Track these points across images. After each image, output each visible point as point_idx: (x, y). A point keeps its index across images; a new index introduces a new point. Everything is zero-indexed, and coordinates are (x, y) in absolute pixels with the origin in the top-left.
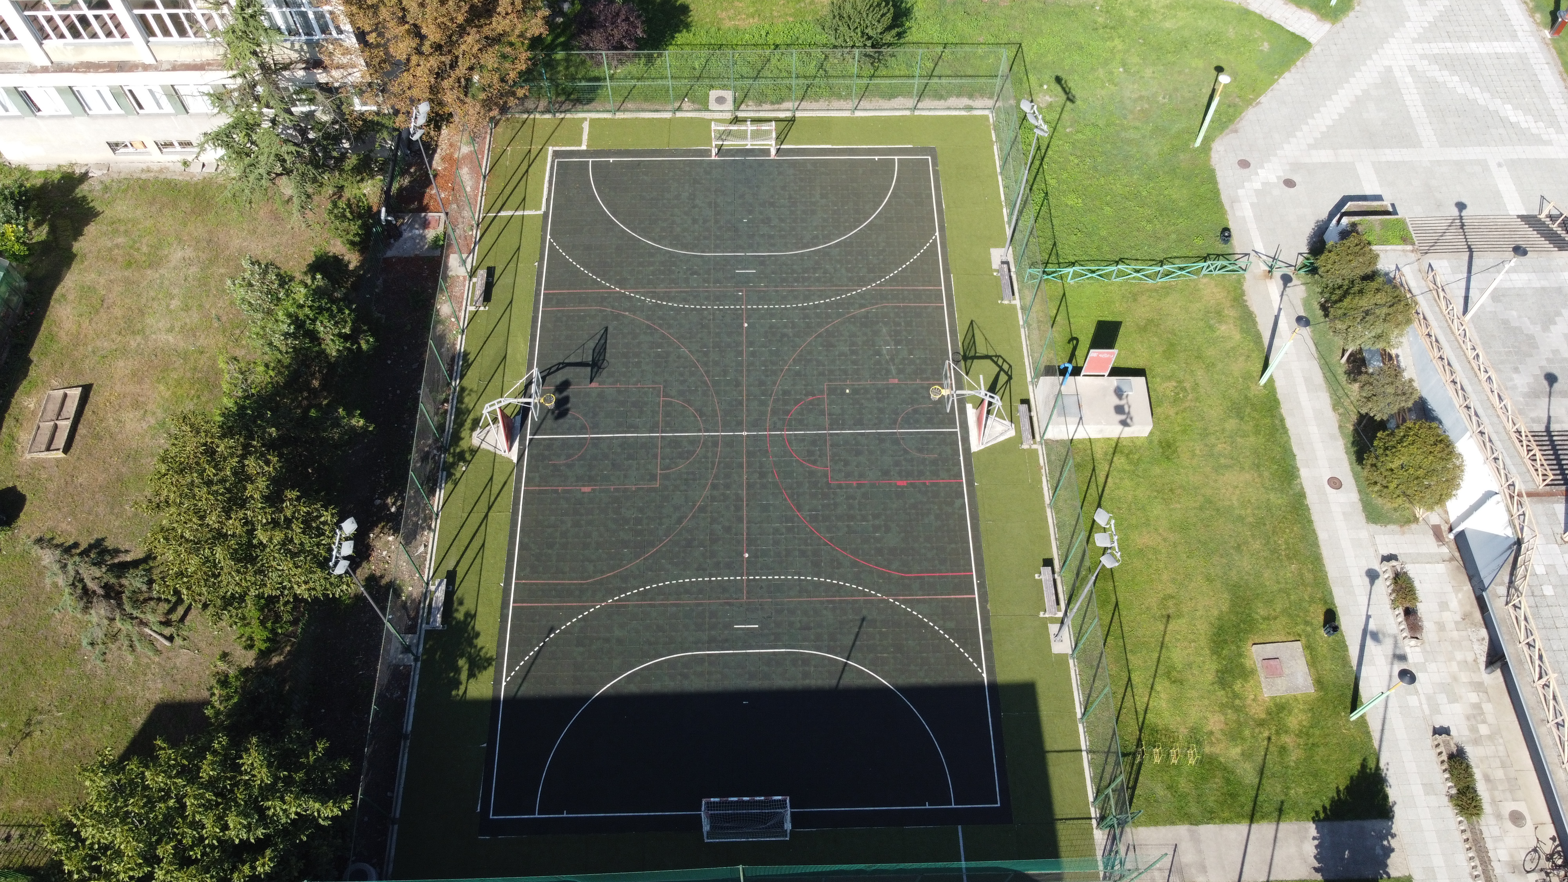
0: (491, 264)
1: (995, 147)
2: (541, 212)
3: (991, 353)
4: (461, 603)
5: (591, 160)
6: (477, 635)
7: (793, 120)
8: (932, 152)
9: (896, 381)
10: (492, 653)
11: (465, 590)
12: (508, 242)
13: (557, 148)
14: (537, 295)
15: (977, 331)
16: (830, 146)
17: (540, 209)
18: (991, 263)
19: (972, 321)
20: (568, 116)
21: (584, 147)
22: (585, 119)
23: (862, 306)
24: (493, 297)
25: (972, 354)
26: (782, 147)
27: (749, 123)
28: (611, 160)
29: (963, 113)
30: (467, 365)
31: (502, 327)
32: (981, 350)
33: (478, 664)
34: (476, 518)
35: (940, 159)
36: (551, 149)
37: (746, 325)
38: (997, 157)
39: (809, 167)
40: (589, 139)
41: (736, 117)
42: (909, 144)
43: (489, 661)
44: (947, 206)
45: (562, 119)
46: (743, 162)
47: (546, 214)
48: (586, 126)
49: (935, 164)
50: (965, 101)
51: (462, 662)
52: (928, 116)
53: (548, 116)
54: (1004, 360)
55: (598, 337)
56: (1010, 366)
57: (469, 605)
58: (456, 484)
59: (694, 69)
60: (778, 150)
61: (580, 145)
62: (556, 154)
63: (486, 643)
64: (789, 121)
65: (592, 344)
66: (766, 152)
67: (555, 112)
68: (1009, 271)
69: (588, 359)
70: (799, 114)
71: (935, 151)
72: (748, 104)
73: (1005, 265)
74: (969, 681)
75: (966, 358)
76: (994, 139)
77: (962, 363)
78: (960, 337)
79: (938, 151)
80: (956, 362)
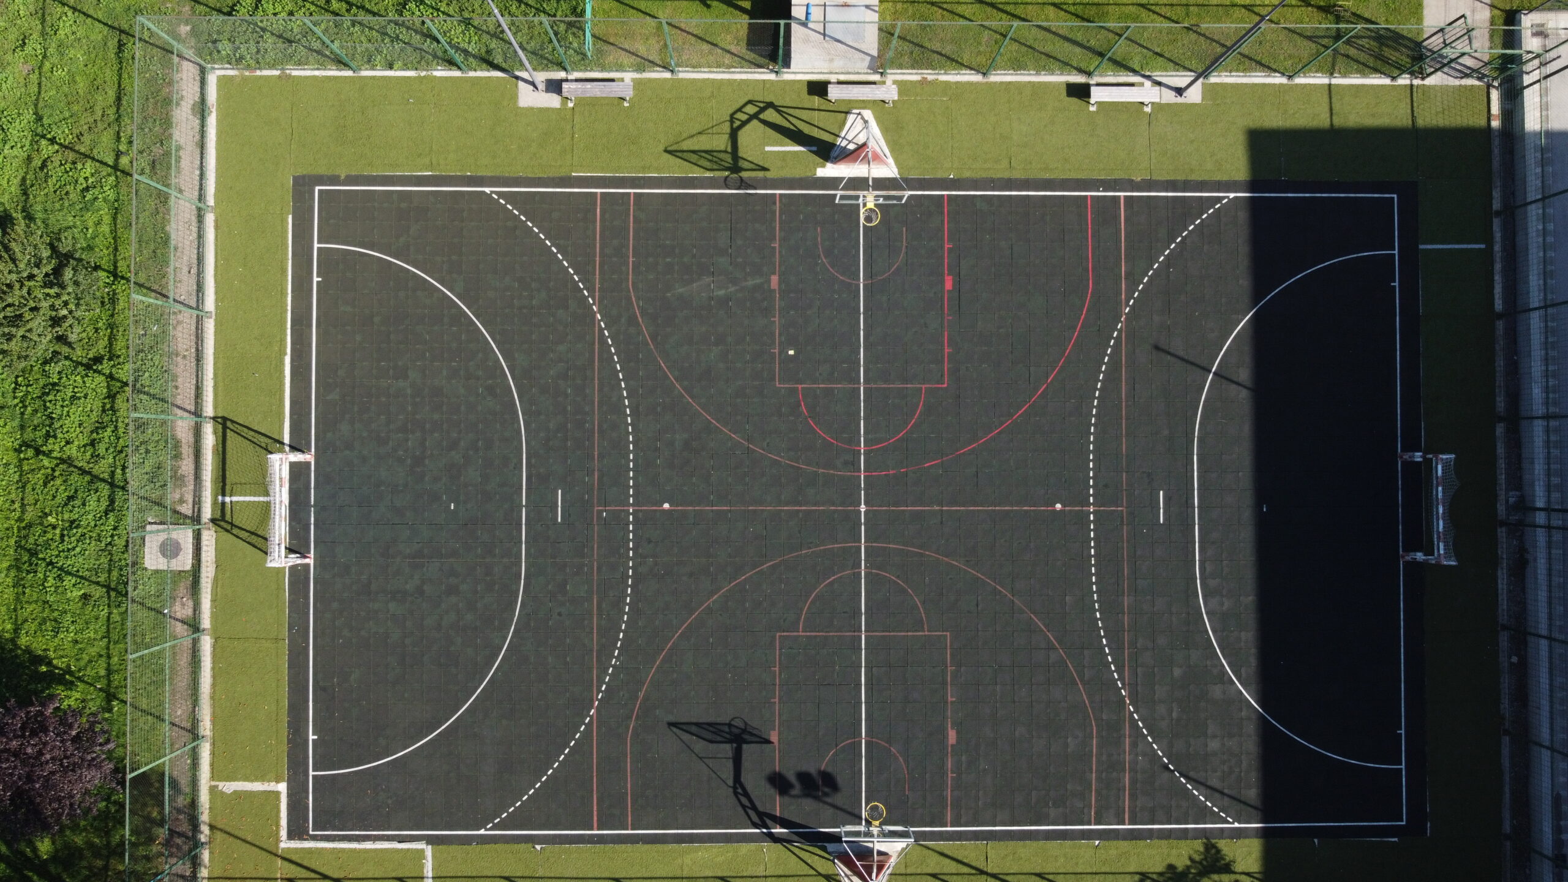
1: (295, 73)
2: (429, 850)
3: (726, 128)
5: (311, 773)
6: (1171, 867)
7: (223, 423)
8: (303, 185)
9: (775, 280)
10: (1199, 845)
13: (284, 833)
14: (602, 840)
15: (685, 146)
16: (288, 360)
17: (423, 851)
18: (548, 109)
19: (666, 151)
20: (205, 817)
21: (282, 787)
22: (213, 790)
23: (632, 321)
25: (728, 158)
26: (287, 440)
27: (228, 499)
28: (312, 737)
29: (212, 121)
32: (721, 142)
33: (1214, 862)
35: (322, 170)
36: (285, 844)
37: (666, 506)
38: (317, 73)
39: (334, 396)
40: (262, 778)
41: (213, 521)
42: (284, 221)
43: (1210, 847)
44: (431, 167)
45: (212, 827)
46: (320, 509)
47: (430, 840)
48: (229, 787)
49: (334, 180)
50: (183, 116)
52: (217, 182)
53: (206, 855)
54: (740, 110)
55: (686, 737)
56: (750, 102)
59: (85, 597)
60: (294, 448)
61: (277, 794)
62: (297, 831)
63: (1183, 855)
64: (225, 428)
65: (699, 746)
66: (298, 472)
67: (197, 845)
68: (567, 80)
69: (727, 749)
70: (209, 410)
71: (303, 177)
72: (182, 501)
73: (555, 87)
74: (1243, 216)
75: (735, 168)
76: (276, 73)
77: (744, 174)
78: (697, 173)
79: (300, 172)
80: (743, 184)
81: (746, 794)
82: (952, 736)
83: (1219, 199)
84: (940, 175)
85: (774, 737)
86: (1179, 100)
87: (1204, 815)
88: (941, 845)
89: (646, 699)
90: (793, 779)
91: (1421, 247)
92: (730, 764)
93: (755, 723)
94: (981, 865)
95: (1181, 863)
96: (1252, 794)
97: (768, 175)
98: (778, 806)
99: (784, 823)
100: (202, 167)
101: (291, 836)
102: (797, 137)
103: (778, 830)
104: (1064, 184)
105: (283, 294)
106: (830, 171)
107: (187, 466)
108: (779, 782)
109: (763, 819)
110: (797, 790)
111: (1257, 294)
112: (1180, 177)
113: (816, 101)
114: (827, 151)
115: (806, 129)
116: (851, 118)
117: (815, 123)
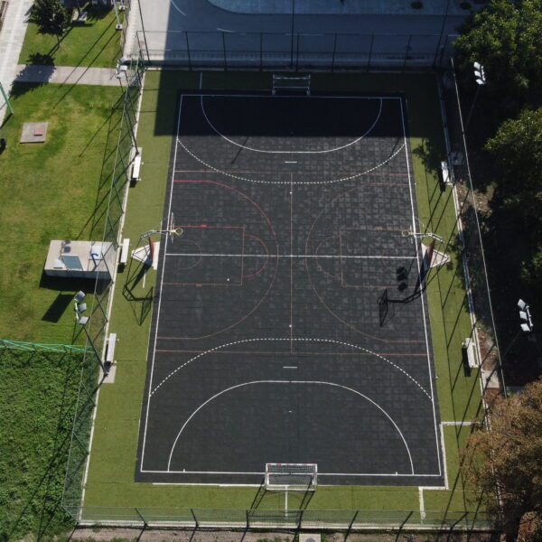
0: (468, 379)
2: (443, 423)
4: (435, 177)
5: (413, 475)
6: (423, 163)
10: (414, 156)
11: (434, 183)
12: (462, 396)
13: (442, 488)
21: (421, 488)
24: (460, 351)
28: (396, 474)
31: (450, 329)
33: (419, 151)
34: (437, 215)
36: (447, 487)
43: (415, 153)
45: (443, 523)
47: (438, 423)
48: (423, 515)
51: (428, 153)
55: (385, 321)
57: (430, 177)
58: (453, 234)
61: (424, 491)
62: (440, 482)
63: (418, 161)
67: (451, 531)
69: (390, 305)
81: (408, 299)
87: (402, 152)
90: (401, 283)
92: (396, 304)
94: (428, 220)
95: (421, 160)
96: (394, 139)
98: (412, 288)
99: (418, 285)
101: (443, 485)
103: (421, 287)
108: (402, 288)
109: (417, 292)
110: (405, 281)
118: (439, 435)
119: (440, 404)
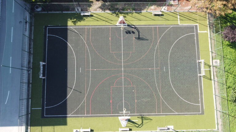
0: (164, 15)
1: (205, 130)
3: (144, 123)
4: (86, 18)
5: (195, 33)
6: (80, 22)
7: (211, 80)
8: (203, 113)
9: (136, 101)
10: (77, 25)
11: (89, 19)
12: (170, 18)
14: (156, 25)
15: (149, 121)
16: (203, 88)
17: (180, 23)
18: (169, 125)
19: (152, 120)
20: (208, 28)
21: (199, 32)
22: (208, 31)
23: (156, 95)
24: (156, 16)
25: (143, 119)
26: (202, 77)
27: (209, 69)
28: (195, 38)
29: (216, 122)
30: (138, 13)
31: (148, 19)
32: (144, 121)
33: (74, 22)
34: (104, 19)
35: (200, 115)
36: (198, 24)
37: (150, 69)
38: (202, 130)
39: (196, 83)
40: (201, 33)
41: (211, 66)
42: (205, 108)
43: (75, 24)
44: (185, 116)
45: (207, 26)
46: (197, 68)
47: (179, 25)
48: (206, 32)
49: (199, 114)
50: (220, 123)
51: (75, 20)
52: (214, 113)
53: (208, 23)
54: (142, 126)
55: (146, 38)
56: (140, 127)
57: (86, 20)
58: (111, 14)
59: (227, 56)
61: (199, 31)
62: (196, 26)
63: (79, 23)
64: (210, 79)
65: (144, 37)
66: (200, 73)
67: (209, 24)
68: (167, 130)
69: (140, 37)
70: (213, 81)
71: (203, 114)
72: (215, 69)
73: (168, 129)
74: (68, 112)
75: (142, 117)
76: (208, 130)
77: (141, 117)
78: (147, 117)
79: (203, 115)
80: (141, 115)
81: (138, 31)
82: (110, 39)
83: (71, 115)
84: (112, 117)
85: (134, 38)
86: (77, 130)
87: (75, 29)
88: (111, 25)
89: (152, 43)
90: (132, 33)
91: (41, 108)
92: (140, 35)
93: (137, 40)
94: (106, 22)
95: (79, 22)
96: (69, 31)
97: (137, 117)
98: (133, 30)
99: (132, 27)
100: (217, 116)
101: (197, 26)
102: (133, 122)
103: (133, 26)
104: (94, 116)
105: (204, 98)
106: (129, 118)
107: (215, 74)
108: (133, 33)
109: (135, 28)
110: (131, 32)
111: (66, 100)
112: (77, 118)
113: (131, 128)
114: (129, 120)
115: (132, 123)
116: (125, 126)
117: (130, 124)
118: (183, 25)
119: (173, 24)
